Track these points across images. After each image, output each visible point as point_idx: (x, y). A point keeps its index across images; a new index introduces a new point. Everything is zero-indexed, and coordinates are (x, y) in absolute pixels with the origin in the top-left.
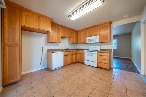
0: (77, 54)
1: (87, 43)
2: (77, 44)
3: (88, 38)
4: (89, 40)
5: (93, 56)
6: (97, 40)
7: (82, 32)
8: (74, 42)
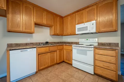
0: (61, 50)
1: (76, 33)
2: (62, 35)
3: (78, 26)
4: (80, 29)
5: (86, 55)
6: (92, 28)
7: (69, 18)
8: (58, 32)
